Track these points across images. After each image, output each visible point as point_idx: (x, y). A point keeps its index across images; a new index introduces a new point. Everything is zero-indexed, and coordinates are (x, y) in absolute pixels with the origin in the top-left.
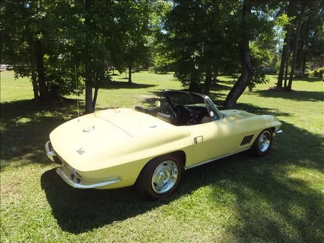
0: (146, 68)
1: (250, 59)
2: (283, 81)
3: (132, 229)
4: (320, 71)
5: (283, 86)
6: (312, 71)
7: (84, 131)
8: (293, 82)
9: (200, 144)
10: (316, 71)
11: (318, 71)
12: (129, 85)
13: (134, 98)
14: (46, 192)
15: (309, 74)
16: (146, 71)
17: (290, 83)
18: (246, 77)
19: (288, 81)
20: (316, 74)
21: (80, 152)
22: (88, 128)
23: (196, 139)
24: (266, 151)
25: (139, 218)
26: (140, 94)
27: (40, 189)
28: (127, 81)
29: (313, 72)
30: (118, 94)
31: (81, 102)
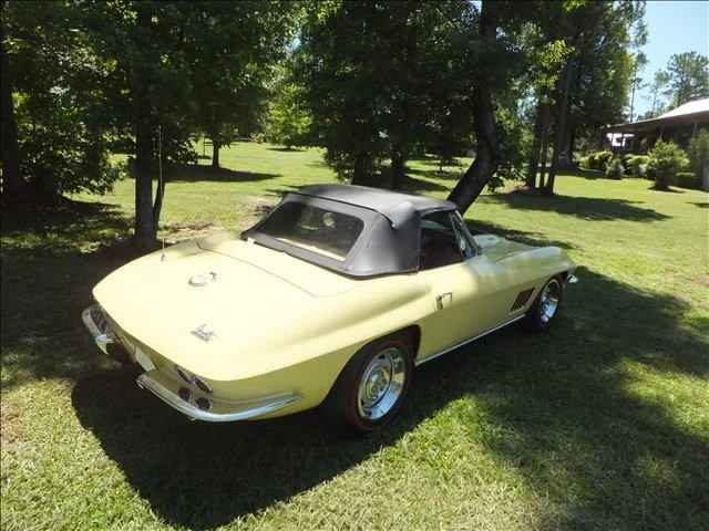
0: (245, 136)
1: (493, 128)
2: (538, 176)
3: (333, 507)
4: (600, 157)
5: (537, 185)
6: (584, 155)
7: (190, 283)
8: (556, 177)
9: (447, 309)
10: (592, 158)
11: (596, 158)
12: (217, 173)
13: (235, 203)
14: (96, 433)
15: (578, 163)
16: (247, 141)
17: (551, 180)
18: (485, 164)
19: (547, 176)
20: (592, 163)
21: (202, 335)
22: (199, 276)
23: (440, 298)
24: (550, 319)
25: (340, 479)
26: (246, 193)
27: (79, 428)
28: (210, 162)
29: (587, 158)
30: (195, 193)
31: (111, 210)
